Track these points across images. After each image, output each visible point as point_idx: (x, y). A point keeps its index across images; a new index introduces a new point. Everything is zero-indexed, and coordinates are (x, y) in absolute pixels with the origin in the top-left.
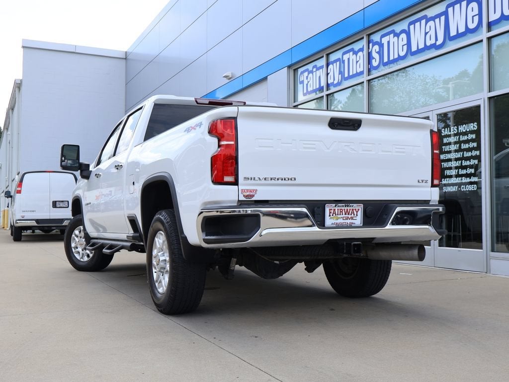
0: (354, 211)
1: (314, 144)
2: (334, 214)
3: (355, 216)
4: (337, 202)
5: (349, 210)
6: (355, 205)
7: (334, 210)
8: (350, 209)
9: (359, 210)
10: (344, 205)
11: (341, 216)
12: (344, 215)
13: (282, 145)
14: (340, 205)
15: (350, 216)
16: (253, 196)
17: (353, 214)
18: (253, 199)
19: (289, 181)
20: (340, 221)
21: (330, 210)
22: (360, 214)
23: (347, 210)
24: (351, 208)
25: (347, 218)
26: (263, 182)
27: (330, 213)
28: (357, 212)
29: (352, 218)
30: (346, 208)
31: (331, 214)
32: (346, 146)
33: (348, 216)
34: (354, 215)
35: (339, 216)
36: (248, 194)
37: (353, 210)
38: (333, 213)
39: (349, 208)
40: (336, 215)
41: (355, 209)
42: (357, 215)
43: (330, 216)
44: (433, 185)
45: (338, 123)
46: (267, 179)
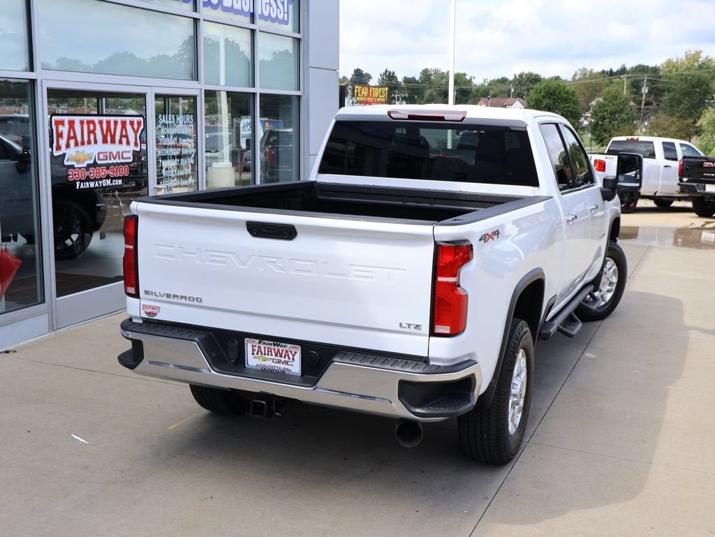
0: (289, 353)
1: (224, 257)
2: (260, 353)
3: (291, 360)
4: (262, 338)
5: (281, 351)
6: (289, 346)
7: (259, 347)
8: (283, 351)
9: (296, 353)
10: (272, 342)
11: (270, 357)
12: (274, 357)
13: (185, 255)
14: (266, 342)
15: (283, 359)
16: (156, 314)
17: (287, 357)
18: (155, 318)
19: (195, 302)
20: (269, 364)
21: (253, 346)
22: (298, 357)
23: (278, 350)
24: (285, 349)
25: (279, 362)
26: (165, 298)
27: (253, 350)
28: (293, 356)
29: (286, 363)
30: (276, 348)
31: (255, 352)
32: (269, 262)
33: (280, 358)
34: (289, 358)
35: (267, 356)
36: (150, 310)
37: (287, 351)
38: (258, 352)
39: (281, 349)
40: (262, 354)
41: (291, 352)
42: (293, 360)
43: (253, 354)
44: (432, 333)
45: (257, 230)
46: (168, 296)
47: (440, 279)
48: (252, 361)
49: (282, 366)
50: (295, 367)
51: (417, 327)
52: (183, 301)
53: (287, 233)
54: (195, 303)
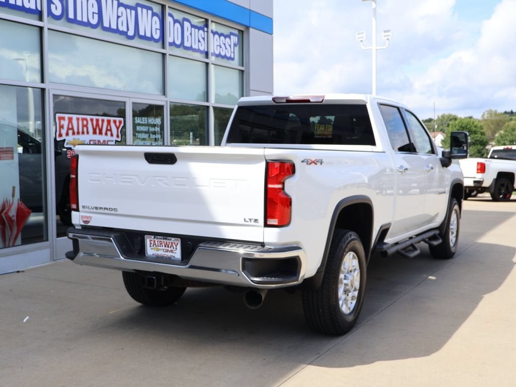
0: (174, 244)
1: (130, 179)
2: (155, 246)
3: (175, 249)
4: (156, 234)
5: (168, 243)
6: (173, 239)
7: (154, 241)
8: (169, 243)
9: (177, 244)
10: (162, 237)
11: (161, 248)
12: (164, 248)
13: (107, 179)
14: (158, 237)
15: (169, 249)
16: (89, 222)
17: (172, 247)
18: (89, 224)
20: (161, 253)
21: (150, 241)
22: (179, 247)
23: (167, 242)
24: (170, 241)
25: (167, 251)
26: (94, 210)
27: (151, 243)
28: (176, 246)
29: (172, 251)
30: (165, 241)
31: (152, 245)
32: (159, 180)
33: (168, 248)
34: (173, 248)
35: (159, 248)
36: (86, 219)
37: (172, 243)
38: (154, 244)
39: (168, 241)
41: (175, 243)
42: (176, 249)
43: (150, 246)
44: (266, 225)
45: (152, 158)
46: (96, 208)
47: (270, 186)
48: (150, 251)
49: (169, 254)
50: (177, 254)
51: (256, 221)
52: (106, 211)
53: (169, 159)
54: (113, 212)
